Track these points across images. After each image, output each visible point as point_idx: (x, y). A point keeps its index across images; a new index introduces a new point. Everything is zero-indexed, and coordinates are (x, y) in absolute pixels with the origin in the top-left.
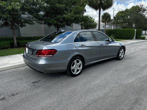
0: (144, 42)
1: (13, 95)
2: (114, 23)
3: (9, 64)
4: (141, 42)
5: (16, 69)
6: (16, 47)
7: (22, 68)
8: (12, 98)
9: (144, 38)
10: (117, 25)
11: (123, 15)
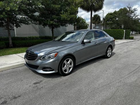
0: (133, 41)
1: (15, 98)
2: (103, 25)
3: (6, 64)
4: (130, 42)
5: (14, 70)
6: (11, 47)
7: (20, 69)
8: (14, 101)
9: (132, 38)
10: (106, 26)
11: (112, 16)
